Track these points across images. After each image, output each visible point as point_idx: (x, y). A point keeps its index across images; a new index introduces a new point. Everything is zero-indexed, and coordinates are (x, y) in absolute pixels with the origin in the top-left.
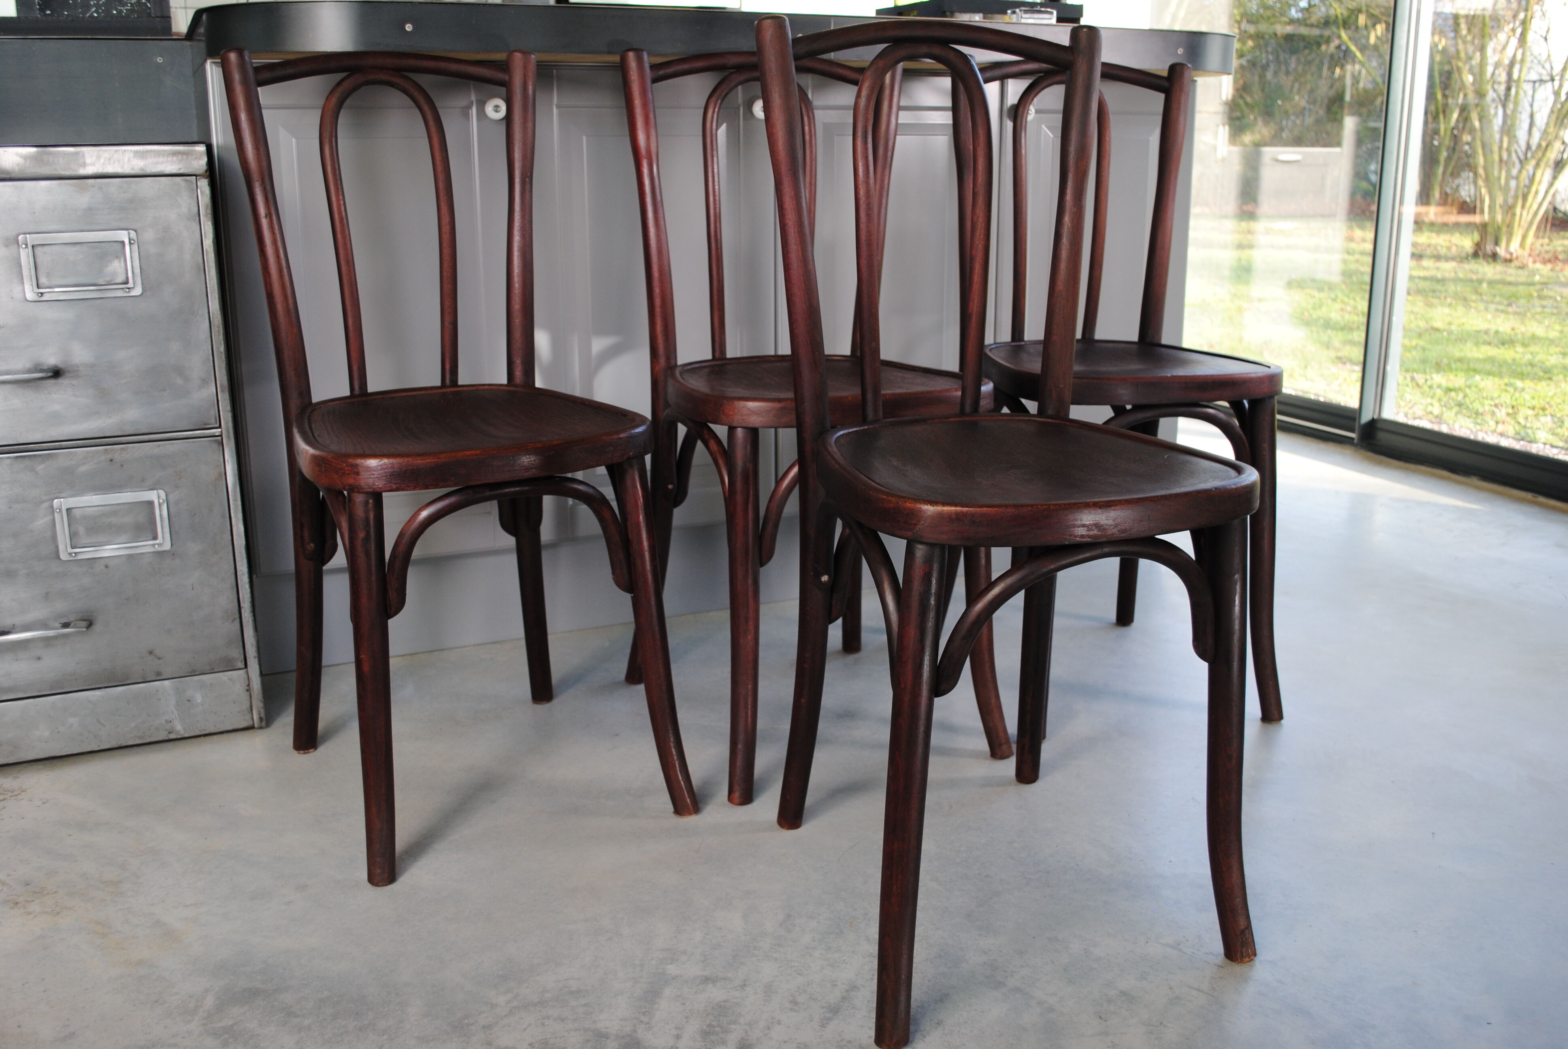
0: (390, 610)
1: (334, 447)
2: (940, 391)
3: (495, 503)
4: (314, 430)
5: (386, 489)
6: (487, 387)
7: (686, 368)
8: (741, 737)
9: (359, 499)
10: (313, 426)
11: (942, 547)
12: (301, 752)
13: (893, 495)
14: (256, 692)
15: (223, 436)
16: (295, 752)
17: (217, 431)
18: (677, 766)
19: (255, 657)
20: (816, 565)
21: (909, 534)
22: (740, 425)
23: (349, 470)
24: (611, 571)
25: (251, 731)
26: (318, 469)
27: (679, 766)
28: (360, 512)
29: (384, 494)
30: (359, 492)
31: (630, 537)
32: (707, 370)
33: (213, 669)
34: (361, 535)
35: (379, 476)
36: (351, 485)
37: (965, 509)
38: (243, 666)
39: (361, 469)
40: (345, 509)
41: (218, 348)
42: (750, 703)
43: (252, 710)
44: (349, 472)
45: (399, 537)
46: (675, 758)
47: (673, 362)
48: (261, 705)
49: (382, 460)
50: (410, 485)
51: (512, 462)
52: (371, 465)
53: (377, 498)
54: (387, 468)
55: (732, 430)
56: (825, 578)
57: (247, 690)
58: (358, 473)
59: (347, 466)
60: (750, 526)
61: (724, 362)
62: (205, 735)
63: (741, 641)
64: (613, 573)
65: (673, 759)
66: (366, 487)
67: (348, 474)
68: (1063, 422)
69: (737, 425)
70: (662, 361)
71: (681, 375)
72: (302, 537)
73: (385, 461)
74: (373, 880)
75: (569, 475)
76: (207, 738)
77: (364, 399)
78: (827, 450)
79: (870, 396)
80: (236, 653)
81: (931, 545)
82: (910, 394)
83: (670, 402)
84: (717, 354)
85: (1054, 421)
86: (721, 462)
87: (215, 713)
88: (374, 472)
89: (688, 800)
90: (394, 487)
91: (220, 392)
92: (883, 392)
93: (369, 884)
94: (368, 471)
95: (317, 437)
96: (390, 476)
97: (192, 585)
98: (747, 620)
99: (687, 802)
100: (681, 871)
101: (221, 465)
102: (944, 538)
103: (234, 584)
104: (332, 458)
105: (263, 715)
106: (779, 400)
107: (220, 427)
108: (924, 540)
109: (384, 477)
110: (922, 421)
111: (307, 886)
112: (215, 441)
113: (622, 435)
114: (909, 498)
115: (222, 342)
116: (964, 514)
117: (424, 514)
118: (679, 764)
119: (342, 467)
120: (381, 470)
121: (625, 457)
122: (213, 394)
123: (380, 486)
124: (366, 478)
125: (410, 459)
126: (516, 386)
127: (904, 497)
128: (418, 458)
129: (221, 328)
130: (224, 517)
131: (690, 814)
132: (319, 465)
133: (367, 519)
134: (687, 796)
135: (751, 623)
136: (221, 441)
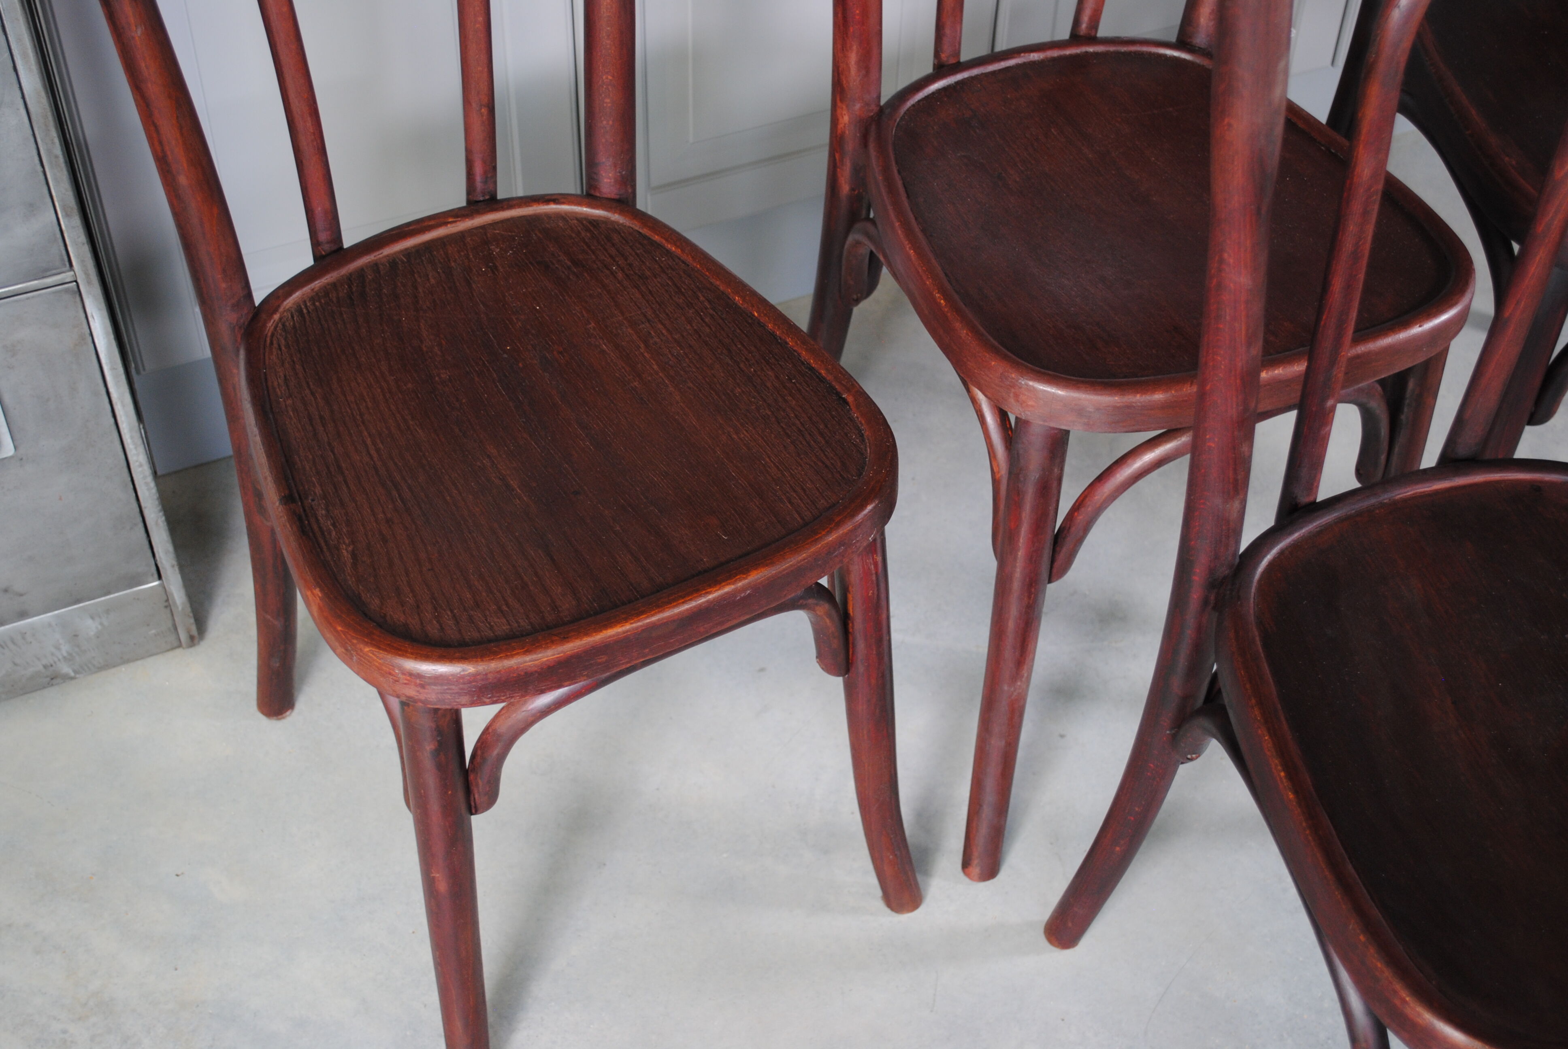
12: (272, 717)
14: (180, 608)
15: (79, 281)
16: (264, 719)
17: (68, 276)
19: (173, 566)
25: (177, 652)
28: (425, 720)
38: (155, 576)
43: (176, 628)
44: (406, 681)
48: (190, 621)
49: (463, 669)
50: (515, 695)
57: (167, 608)
58: (422, 686)
59: (403, 674)
61: (959, 77)
62: (107, 669)
66: (440, 703)
67: (405, 684)
73: (470, 668)
77: (344, 271)
80: (142, 561)
84: (945, 57)
87: (119, 643)
88: (452, 687)
90: (488, 701)
91: (63, 218)
96: (481, 690)
97: (58, 494)
98: (1019, 664)
101: (81, 324)
105: (194, 633)
107: (72, 269)
109: (470, 692)
112: (67, 291)
119: (393, 673)
120: (464, 683)
122: (51, 221)
124: (438, 693)
125: (512, 662)
136: (76, 289)
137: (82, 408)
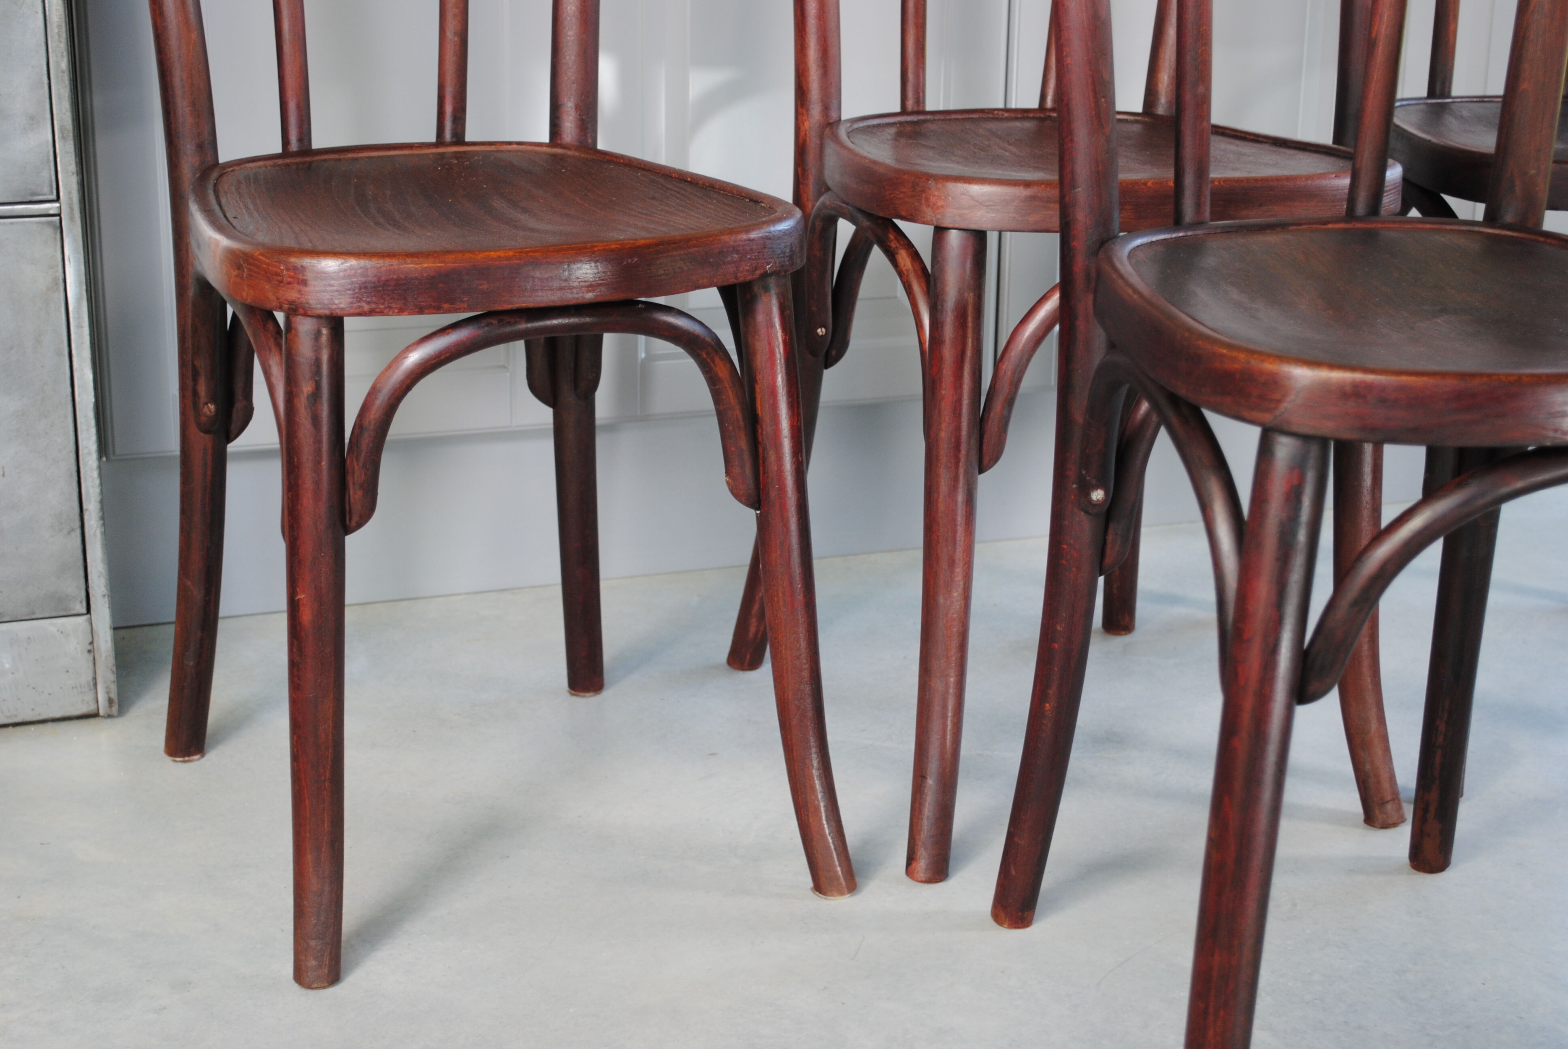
0: (350, 519)
1: (262, 237)
2: (1309, 177)
3: (520, 346)
4: (226, 209)
5: (352, 311)
6: (515, 147)
7: (856, 126)
8: (933, 767)
9: (305, 326)
10: (223, 201)
11: (1323, 442)
12: (178, 759)
13: (1239, 349)
14: (104, 655)
15: (63, 216)
16: (169, 759)
17: (52, 207)
18: (822, 809)
19: (104, 596)
20: (1084, 472)
21: (1267, 417)
22: (956, 226)
23: (290, 277)
24: (724, 471)
25: (92, 721)
26: (236, 273)
27: (826, 811)
28: (305, 348)
29: (347, 320)
30: (306, 315)
31: (759, 412)
32: (892, 131)
33: (34, 613)
34: (306, 388)
35: (340, 288)
36: (291, 303)
37: (1370, 377)
38: (84, 611)
39: (309, 276)
40: (279, 346)
41: (58, 64)
42: (950, 708)
43: (95, 685)
44: (289, 280)
45: (369, 394)
46: (820, 796)
47: (834, 115)
48: (112, 677)
49: (346, 262)
50: (394, 305)
51: (566, 273)
52: (328, 269)
53: (336, 324)
54: (354, 276)
55: (940, 231)
56: (1098, 495)
57: (89, 651)
58: (304, 283)
59: (288, 269)
60: (966, 402)
61: (922, 117)
62: (15, 725)
63: (941, 600)
64: (728, 473)
65: (817, 797)
66: (319, 306)
67: (289, 283)
68: (1533, 237)
69: (951, 226)
70: (815, 111)
71: (849, 137)
72: (195, 394)
73: (353, 262)
74: (300, 976)
75: (660, 300)
76: (18, 729)
77: (308, 159)
78: (1116, 270)
79: (1189, 180)
80: (73, 587)
81: (1306, 438)
82: (1256, 180)
83: (830, 183)
84: (910, 104)
85: (1515, 234)
86: (917, 288)
87: (33, 689)
88: (332, 282)
89: (839, 869)
90: (366, 307)
91: (59, 141)
92: (1213, 175)
93: (296, 985)
94: (322, 280)
95: (232, 220)
96: (360, 288)
97: (3, 468)
98: (952, 563)
99: (837, 872)
100: (826, 988)
101: (57, 266)
102: (1328, 427)
103: (74, 469)
104: (262, 255)
105: (114, 695)
106: (1027, 184)
107: (58, 199)
108: (1295, 429)
109: (349, 290)
110: (1282, 226)
111: (190, 983)
112: (49, 223)
113: (753, 235)
114: (1269, 356)
115: (65, 54)
116: (1369, 387)
117: (414, 358)
118: (825, 806)
119: (279, 271)
120: (344, 277)
121: (758, 272)
122: (47, 142)
123: (342, 306)
124: (318, 292)
125: (394, 262)
126: (562, 146)
127: (1260, 353)
128: (409, 260)
129: (64, 29)
130: (59, 354)
131: (842, 894)
132: (239, 267)
133: (318, 362)
134: (837, 863)
135: (959, 571)
136: (58, 224)
137: (42, 367)
